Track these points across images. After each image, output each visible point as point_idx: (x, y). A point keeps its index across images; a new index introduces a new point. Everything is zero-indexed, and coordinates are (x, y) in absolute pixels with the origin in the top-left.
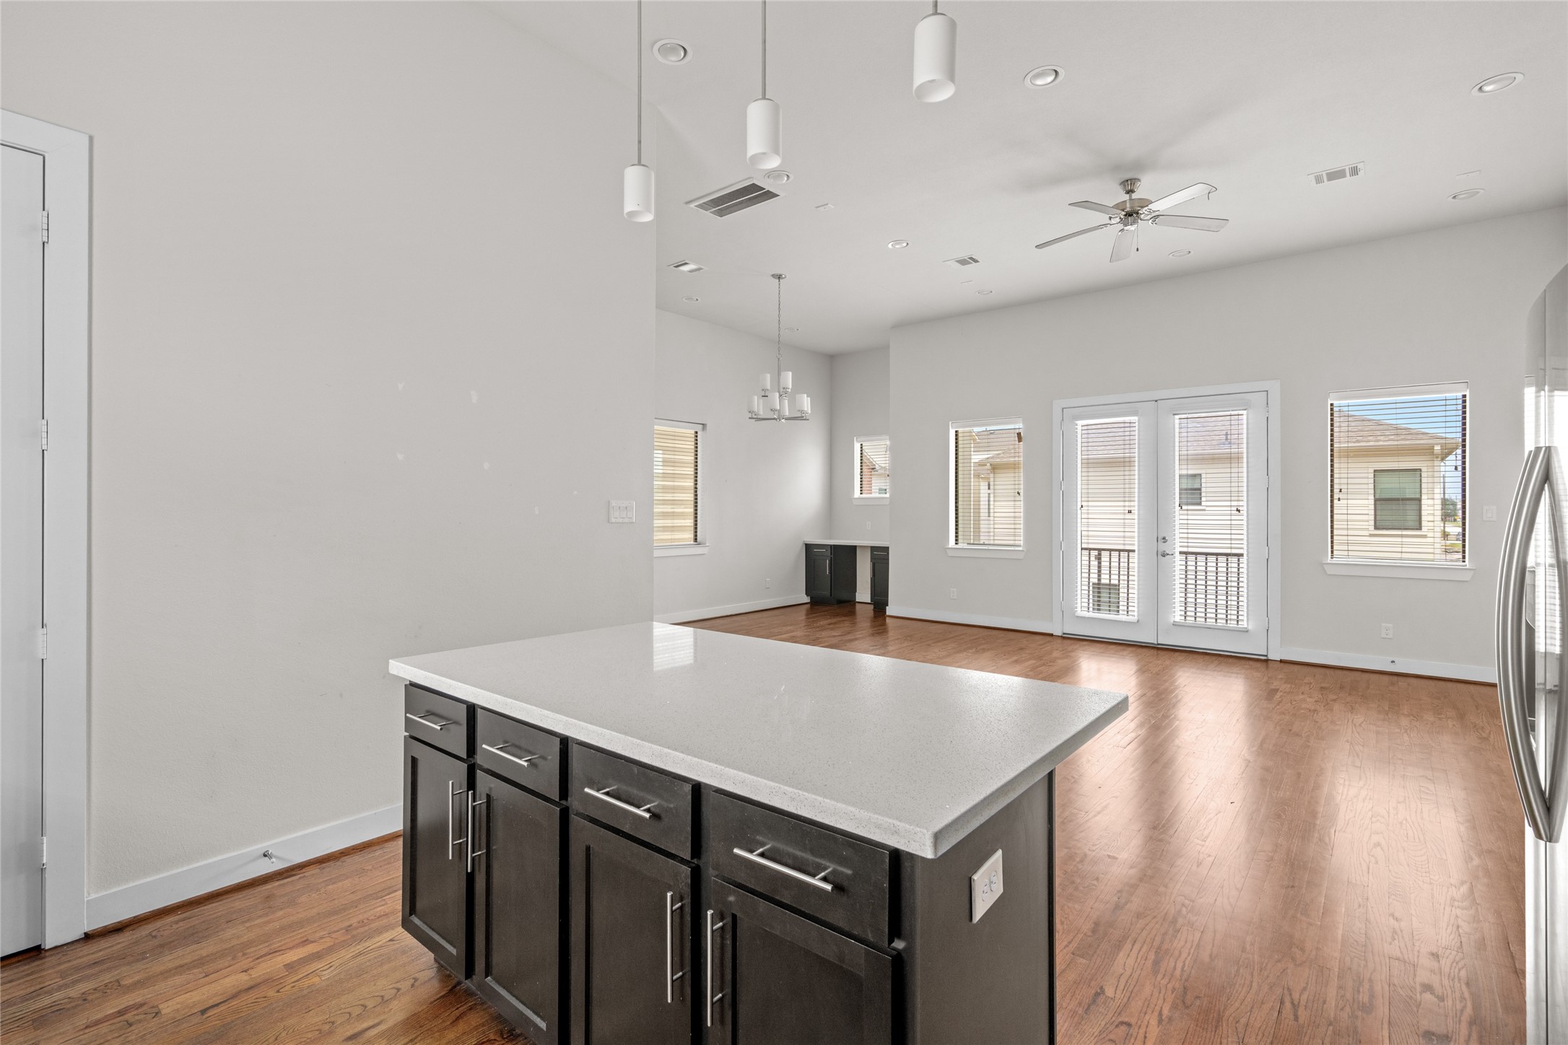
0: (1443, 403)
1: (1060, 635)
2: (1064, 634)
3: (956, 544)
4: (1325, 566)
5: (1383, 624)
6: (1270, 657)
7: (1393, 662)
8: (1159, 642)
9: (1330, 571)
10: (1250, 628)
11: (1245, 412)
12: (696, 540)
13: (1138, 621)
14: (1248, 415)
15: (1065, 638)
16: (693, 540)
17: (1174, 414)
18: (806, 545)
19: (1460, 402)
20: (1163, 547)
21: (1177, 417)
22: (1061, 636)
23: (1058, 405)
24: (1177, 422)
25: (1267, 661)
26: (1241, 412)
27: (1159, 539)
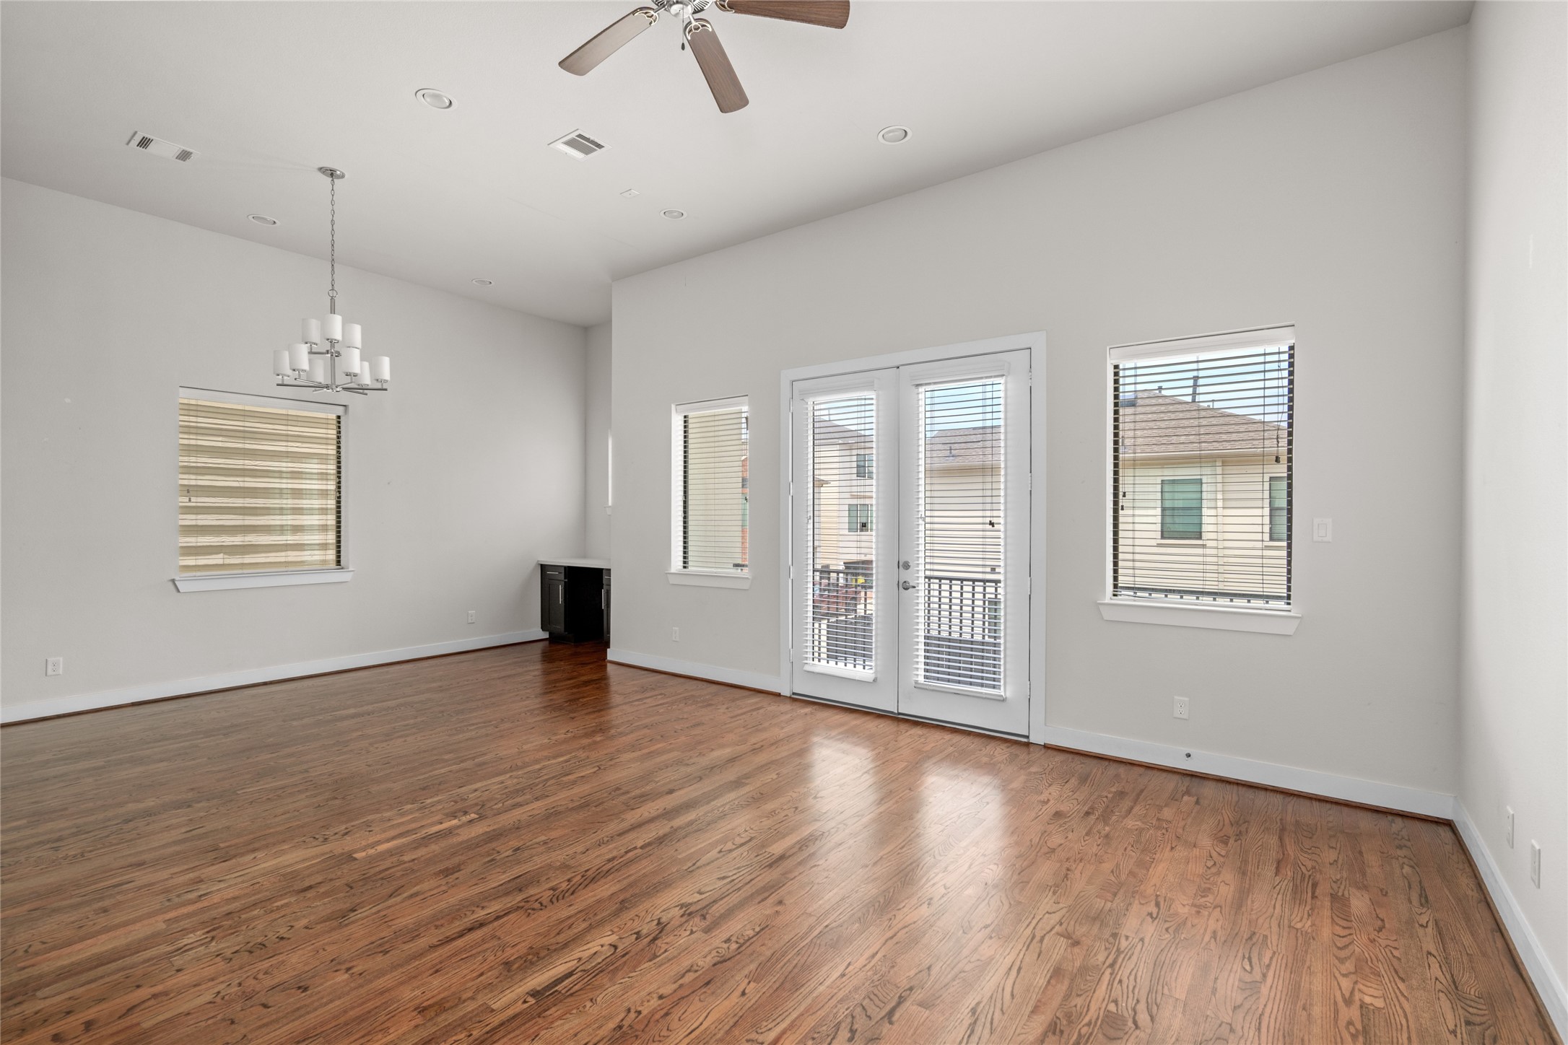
0: (1261, 359)
1: (789, 695)
2: (794, 694)
3: (685, 567)
4: (1101, 608)
5: (1176, 697)
6: (1032, 740)
7: (1188, 755)
8: (900, 711)
9: (1108, 614)
10: (1008, 695)
11: (1002, 380)
12: (338, 562)
13: (875, 680)
14: (1006, 383)
15: (797, 699)
16: (335, 563)
17: (918, 385)
18: (542, 565)
19: (1285, 357)
20: (905, 576)
21: (921, 389)
22: (790, 697)
23: (788, 375)
24: (921, 396)
25: (1028, 745)
26: (996, 380)
27: (901, 564)
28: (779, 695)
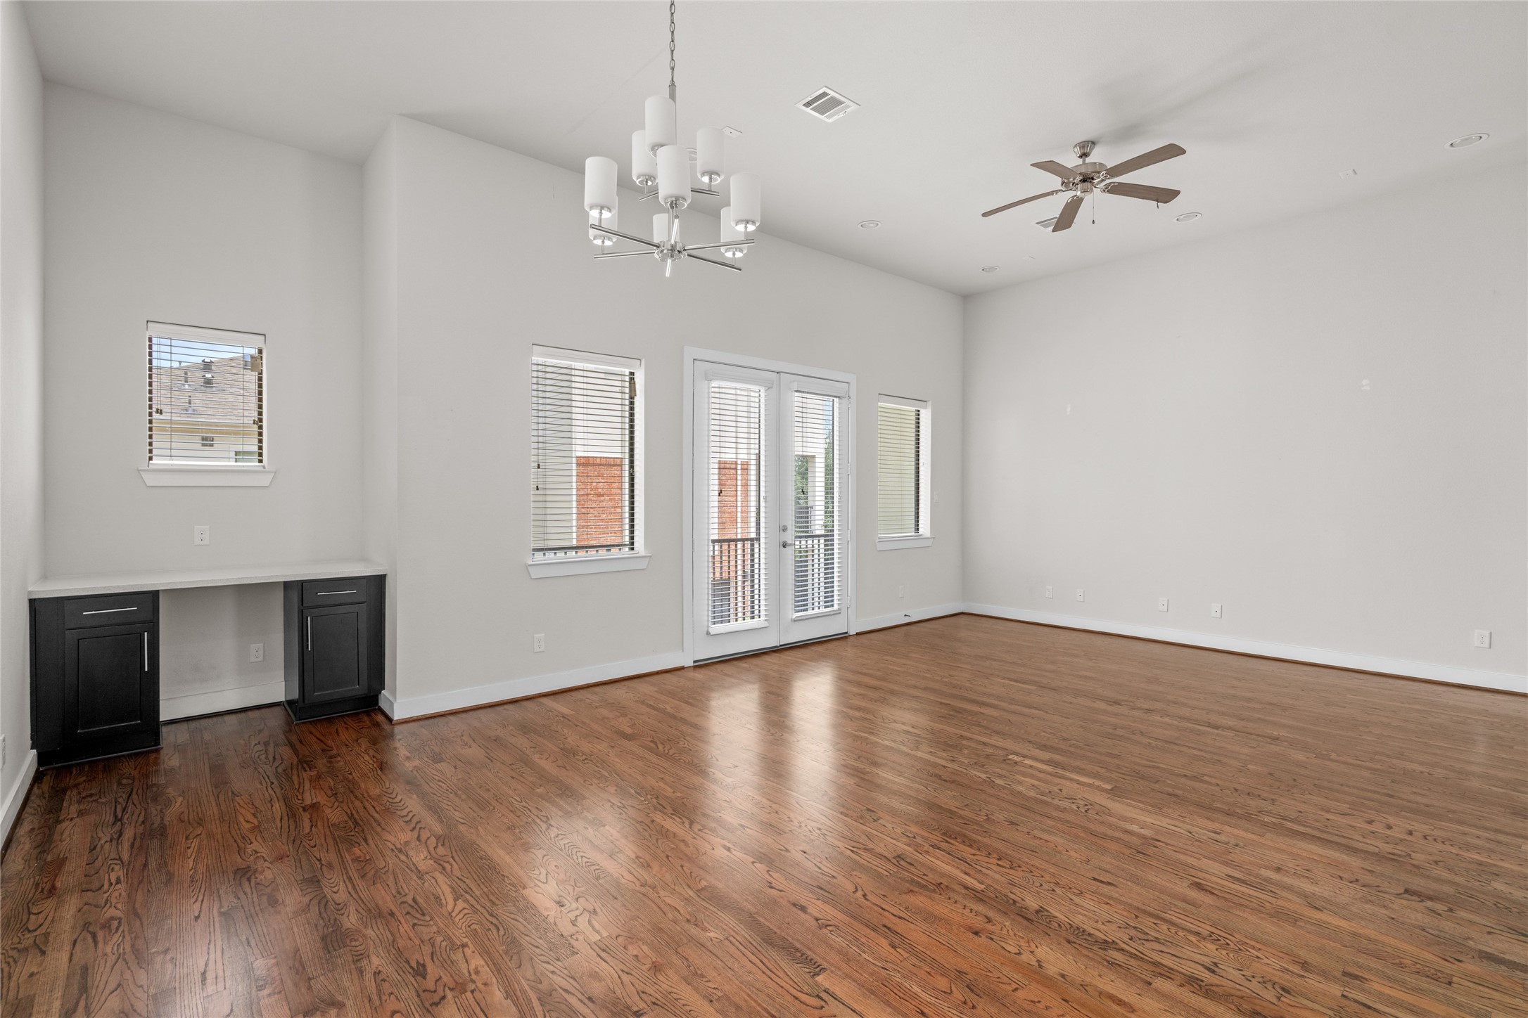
1: (691, 665)
2: (695, 662)
4: (877, 544)
6: (850, 633)
8: (780, 644)
9: (879, 548)
13: (769, 624)
25: (848, 638)
27: (781, 528)
28: (682, 668)
